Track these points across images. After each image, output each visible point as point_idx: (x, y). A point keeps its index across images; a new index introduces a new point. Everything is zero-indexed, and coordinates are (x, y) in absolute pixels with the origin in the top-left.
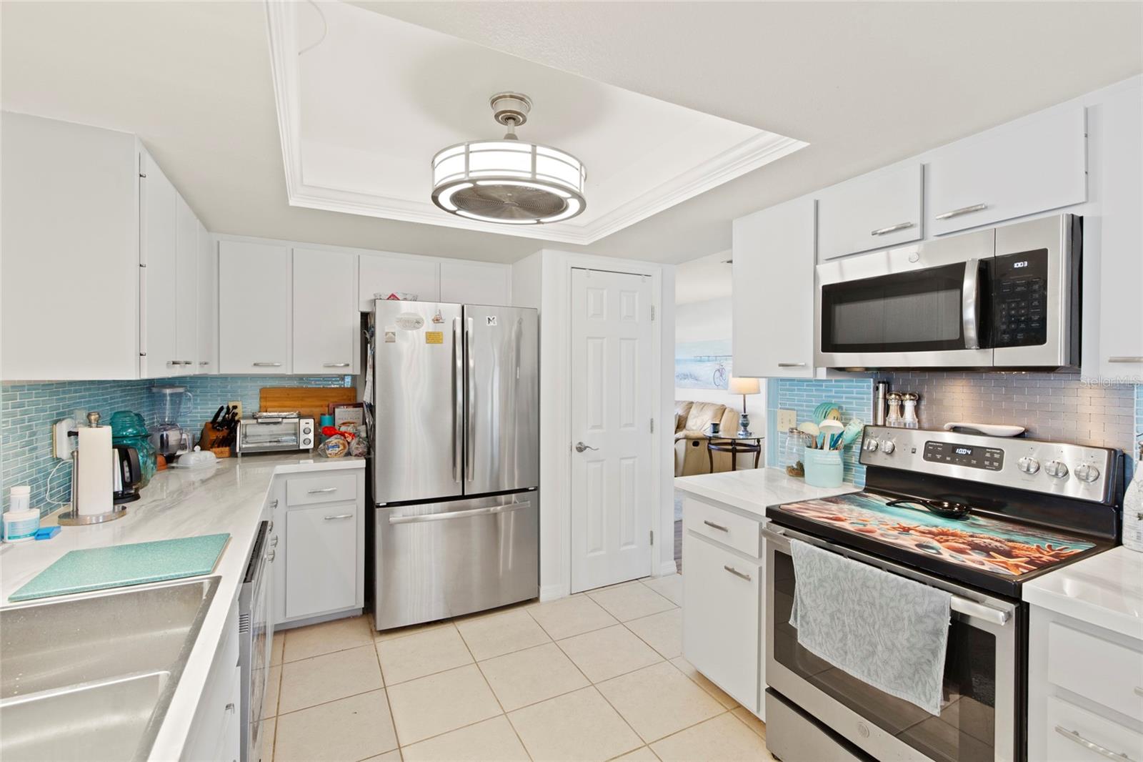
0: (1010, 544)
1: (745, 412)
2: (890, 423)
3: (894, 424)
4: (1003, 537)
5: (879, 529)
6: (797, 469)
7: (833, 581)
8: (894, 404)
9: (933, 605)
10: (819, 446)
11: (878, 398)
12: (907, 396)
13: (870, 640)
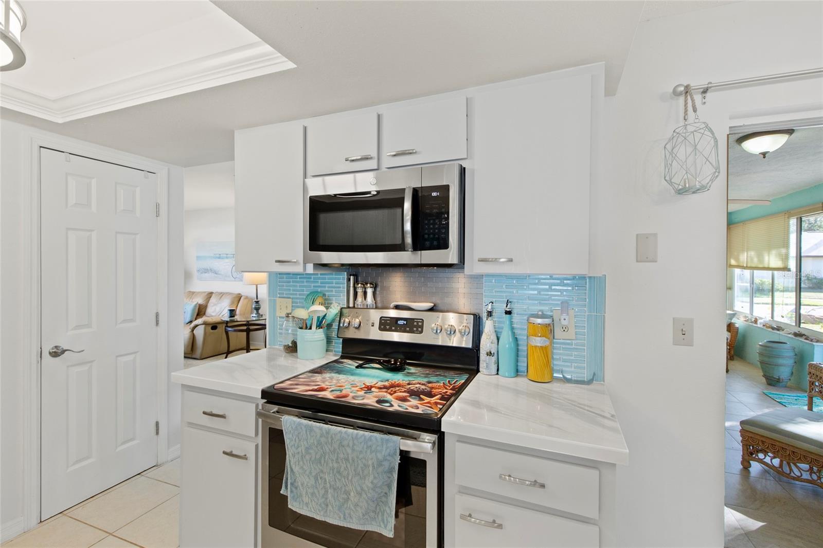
0: (430, 385)
1: (257, 299)
2: (358, 305)
3: (360, 306)
4: (424, 380)
5: (351, 392)
6: (292, 347)
7: (317, 447)
8: (360, 291)
9: (388, 450)
10: (309, 328)
11: (350, 287)
12: (369, 285)
13: (345, 490)
